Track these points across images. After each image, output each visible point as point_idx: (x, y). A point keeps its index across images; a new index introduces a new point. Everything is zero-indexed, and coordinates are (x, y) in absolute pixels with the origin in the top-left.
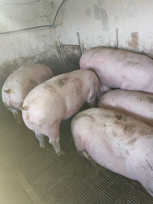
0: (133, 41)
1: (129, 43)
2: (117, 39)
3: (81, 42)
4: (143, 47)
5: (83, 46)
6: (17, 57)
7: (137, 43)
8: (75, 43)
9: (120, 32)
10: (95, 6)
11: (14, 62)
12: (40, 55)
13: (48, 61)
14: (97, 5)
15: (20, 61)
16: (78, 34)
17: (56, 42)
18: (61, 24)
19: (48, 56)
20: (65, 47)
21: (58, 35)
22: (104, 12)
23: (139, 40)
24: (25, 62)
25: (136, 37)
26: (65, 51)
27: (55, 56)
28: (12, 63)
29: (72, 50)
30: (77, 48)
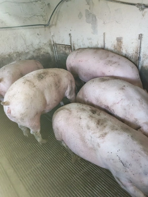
0: (118, 45)
1: (115, 47)
2: (104, 42)
3: (72, 42)
4: (126, 51)
5: (74, 46)
6: (12, 51)
7: (121, 47)
8: (67, 43)
9: (106, 36)
10: (87, 11)
11: (9, 55)
12: (34, 52)
13: (41, 57)
14: (88, 9)
15: (15, 55)
16: (70, 34)
17: (50, 41)
18: (56, 25)
19: (42, 53)
20: (58, 46)
21: (52, 34)
22: (94, 16)
23: (123, 44)
24: (19, 57)
25: (120, 42)
26: (58, 50)
27: (48, 53)
28: (7, 56)
29: (64, 49)
30: (69, 48)
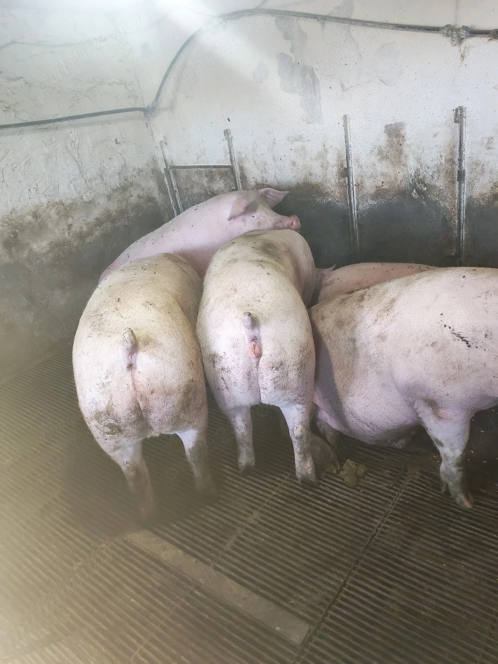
0: (392, 146)
1: (380, 152)
2: (346, 142)
3: (235, 155)
4: (418, 160)
5: (241, 168)
6: (44, 200)
7: (400, 152)
8: (217, 157)
9: (352, 124)
10: (283, 56)
11: (35, 215)
12: (109, 198)
13: (132, 214)
14: (288, 53)
15: (53, 212)
16: (227, 132)
19: (133, 200)
20: (183, 173)
21: (159, 138)
22: (309, 72)
23: (408, 142)
24: (67, 216)
25: (398, 135)
26: (183, 186)
28: (29, 218)
29: (205, 181)
30: (223, 175)
